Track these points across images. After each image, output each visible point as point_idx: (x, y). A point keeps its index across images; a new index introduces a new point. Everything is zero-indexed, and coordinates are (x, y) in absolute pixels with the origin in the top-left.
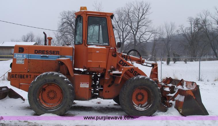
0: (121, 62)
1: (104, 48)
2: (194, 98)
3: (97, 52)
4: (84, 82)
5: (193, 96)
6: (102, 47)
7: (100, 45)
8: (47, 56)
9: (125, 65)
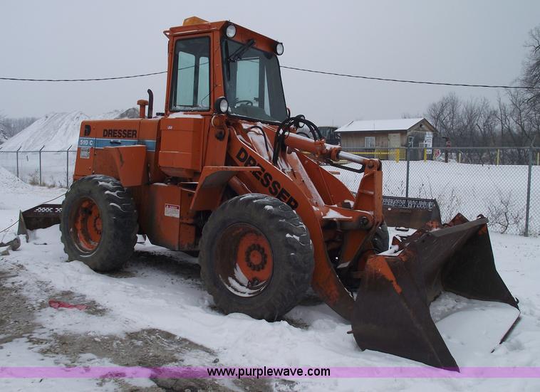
0: (243, 156)
1: (199, 117)
2: (398, 289)
3: (170, 128)
4: (171, 202)
5: (395, 283)
6: (190, 114)
7: (191, 111)
8: (119, 141)
9: (252, 162)
